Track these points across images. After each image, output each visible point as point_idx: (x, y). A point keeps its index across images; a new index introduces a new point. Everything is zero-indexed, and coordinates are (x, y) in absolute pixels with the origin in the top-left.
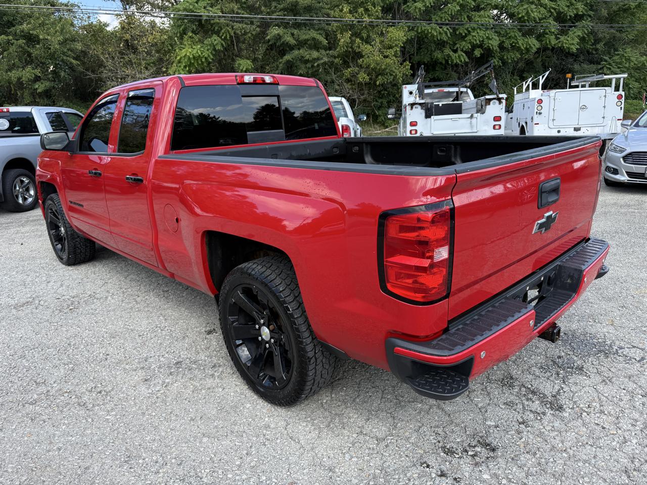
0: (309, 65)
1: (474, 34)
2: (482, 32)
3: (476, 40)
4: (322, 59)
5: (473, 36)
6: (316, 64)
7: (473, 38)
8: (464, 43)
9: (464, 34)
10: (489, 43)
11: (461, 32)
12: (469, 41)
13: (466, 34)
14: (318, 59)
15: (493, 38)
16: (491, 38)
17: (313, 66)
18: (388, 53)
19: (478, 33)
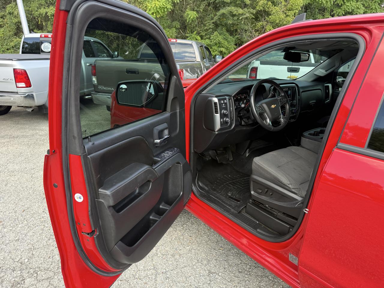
0: (235, 18)
1: (348, 4)
2: (354, 3)
3: (349, 9)
4: (245, 14)
5: (347, 6)
6: (240, 18)
7: (347, 8)
8: (340, 10)
9: (340, 5)
10: (357, 11)
11: (338, 2)
12: (344, 9)
13: (341, 4)
14: (242, 14)
15: (361, 8)
16: (360, 8)
17: (238, 19)
18: (289, 14)
19: (350, 4)
